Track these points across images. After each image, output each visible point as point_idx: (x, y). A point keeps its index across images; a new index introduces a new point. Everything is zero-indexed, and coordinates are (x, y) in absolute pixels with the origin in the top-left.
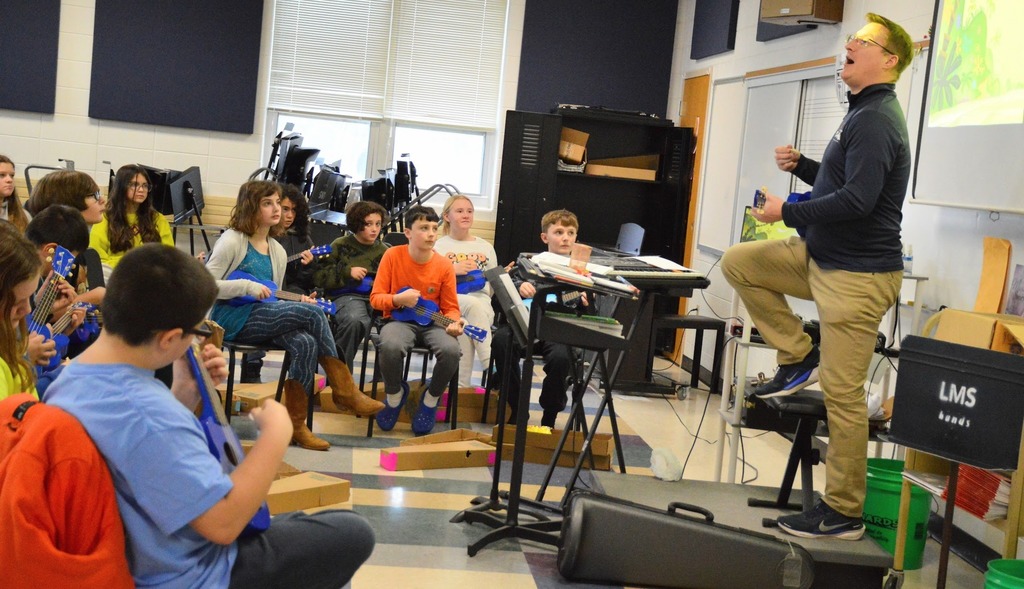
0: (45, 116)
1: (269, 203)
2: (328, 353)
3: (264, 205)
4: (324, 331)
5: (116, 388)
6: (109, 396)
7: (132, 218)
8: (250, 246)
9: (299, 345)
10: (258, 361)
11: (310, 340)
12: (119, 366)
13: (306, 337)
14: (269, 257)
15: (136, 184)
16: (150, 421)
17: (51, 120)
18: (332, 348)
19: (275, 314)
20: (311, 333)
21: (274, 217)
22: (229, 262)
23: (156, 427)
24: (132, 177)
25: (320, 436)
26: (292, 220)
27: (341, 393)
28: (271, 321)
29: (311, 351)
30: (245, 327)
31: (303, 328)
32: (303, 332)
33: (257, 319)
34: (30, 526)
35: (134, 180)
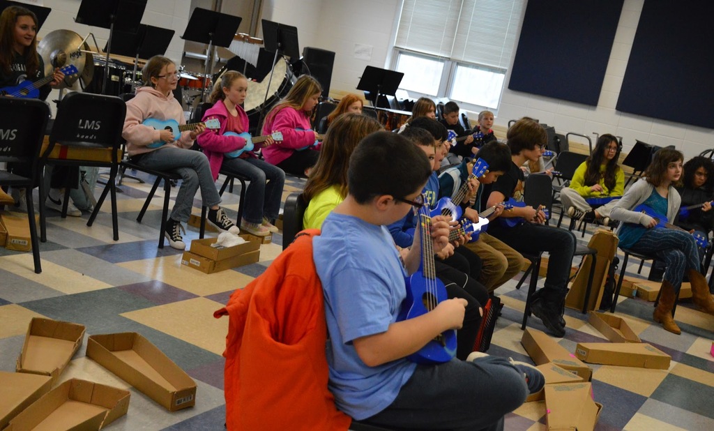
0: (591, 107)
1: (674, 166)
2: (693, 267)
3: (670, 167)
4: (693, 252)
5: (341, 231)
6: (335, 236)
7: (603, 167)
8: (655, 191)
9: (673, 258)
10: (662, 269)
11: (681, 255)
12: (350, 217)
13: (678, 252)
14: (667, 200)
15: (610, 147)
16: (350, 259)
17: (594, 110)
18: (697, 265)
19: (660, 235)
20: (682, 251)
21: (675, 176)
22: (637, 199)
23: (352, 264)
24: (609, 142)
25: (677, 323)
26: (704, 181)
27: (698, 296)
28: (656, 239)
29: (681, 263)
30: (639, 241)
31: (678, 247)
32: (677, 250)
33: (647, 237)
34: (257, 314)
35: (610, 144)
